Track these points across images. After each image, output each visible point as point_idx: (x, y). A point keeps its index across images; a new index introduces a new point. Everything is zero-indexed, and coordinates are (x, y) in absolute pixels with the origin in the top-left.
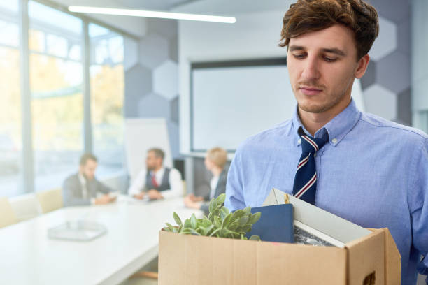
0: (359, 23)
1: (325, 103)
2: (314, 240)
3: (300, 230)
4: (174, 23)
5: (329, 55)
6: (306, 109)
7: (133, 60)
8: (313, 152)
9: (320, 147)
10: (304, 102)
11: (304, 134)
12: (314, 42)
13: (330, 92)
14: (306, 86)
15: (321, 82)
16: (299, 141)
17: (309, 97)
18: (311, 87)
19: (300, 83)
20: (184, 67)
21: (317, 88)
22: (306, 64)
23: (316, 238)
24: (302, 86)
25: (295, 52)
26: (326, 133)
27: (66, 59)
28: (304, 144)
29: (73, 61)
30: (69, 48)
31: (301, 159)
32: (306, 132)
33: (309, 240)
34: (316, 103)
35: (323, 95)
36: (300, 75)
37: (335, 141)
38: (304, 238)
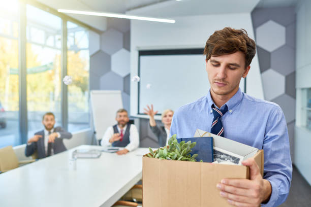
0: (248, 50)
1: (228, 90)
2: (225, 156)
3: (216, 151)
4: (128, 22)
5: (232, 66)
6: (217, 94)
7: (97, 48)
8: (220, 117)
9: (223, 114)
10: (216, 89)
11: (214, 107)
12: (225, 60)
13: (231, 85)
14: (218, 82)
15: (227, 80)
16: (212, 111)
17: (219, 87)
18: (221, 82)
19: (215, 80)
20: (134, 54)
21: (224, 83)
22: (220, 70)
23: (226, 155)
24: (216, 81)
25: (214, 63)
26: (226, 107)
27: (44, 46)
28: (214, 112)
29: (50, 47)
30: (47, 38)
31: (214, 121)
32: (216, 107)
33: (222, 156)
34: (223, 90)
35: (227, 87)
36: (216, 75)
37: (231, 111)
38: (219, 155)
